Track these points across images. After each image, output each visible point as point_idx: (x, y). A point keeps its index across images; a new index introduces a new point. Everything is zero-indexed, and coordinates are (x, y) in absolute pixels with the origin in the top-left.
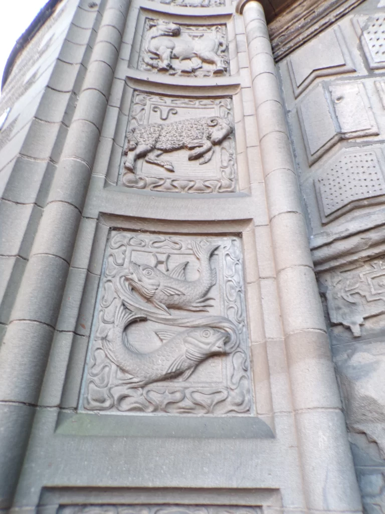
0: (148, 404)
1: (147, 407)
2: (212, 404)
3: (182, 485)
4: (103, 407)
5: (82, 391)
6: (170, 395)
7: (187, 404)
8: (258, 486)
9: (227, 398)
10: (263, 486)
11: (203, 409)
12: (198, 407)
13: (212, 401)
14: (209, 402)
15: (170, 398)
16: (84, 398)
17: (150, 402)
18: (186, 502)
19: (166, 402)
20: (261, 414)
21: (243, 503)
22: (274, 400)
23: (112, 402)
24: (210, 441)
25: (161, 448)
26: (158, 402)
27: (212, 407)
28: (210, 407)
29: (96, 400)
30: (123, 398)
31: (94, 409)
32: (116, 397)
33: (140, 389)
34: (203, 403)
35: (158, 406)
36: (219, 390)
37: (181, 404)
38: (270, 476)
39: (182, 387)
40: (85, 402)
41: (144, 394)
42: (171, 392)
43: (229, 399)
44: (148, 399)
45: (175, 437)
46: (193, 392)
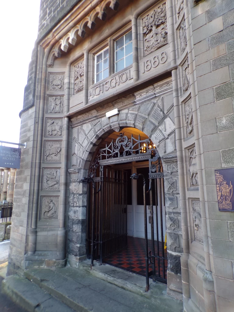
0: (49, 189)
11: (55, 189)
29: (44, 189)
42: (52, 188)
45: (52, 192)
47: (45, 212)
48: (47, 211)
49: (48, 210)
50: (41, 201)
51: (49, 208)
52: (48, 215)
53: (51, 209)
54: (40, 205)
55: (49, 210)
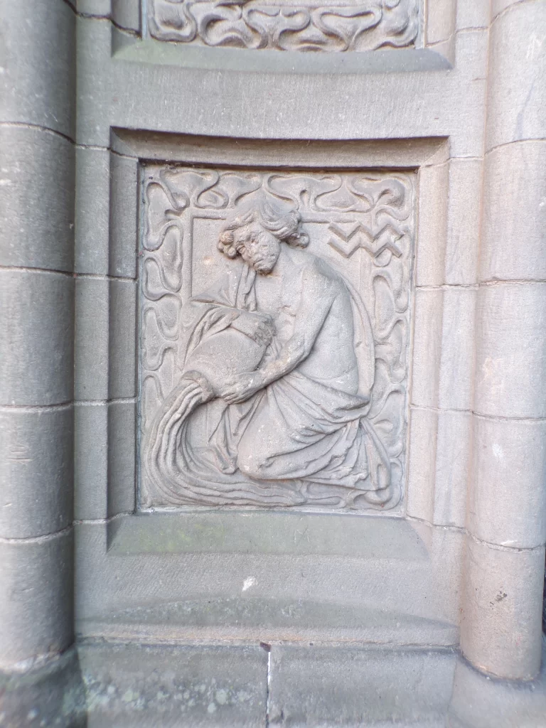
0: (250, 34)
1: (250, 41)
2: (354, 33)
3: (307, 136)
4: (179, 36)
5: (144, 10)
6: (286, 20)
7: (314, 33)
8: (418, 134)
9: (379, 23)
10: (424, 134)
11: (339, 44)
12: (331, 40)
13: (355, 28)
14: (350, 28)
15: (287, 23)
16: (148, 21)
17: (254, 30)
18: (312, 164)
19: (280, 29)
20: (433, 44)
21: (391, 163)
22: (459, 11)
23: (194, 29)
24: (350, 78)
25: (276, 87)
26: (267, 30)
27: (354, 38)
28: (350, 37)
29: (167, 23)
30: (211, 22)
31: (167, 38)
32: (199, 19)
33: (237, 7)
34: (340, 32)
35: (266, 36)
36: (368, 10)
37: (304, 34)
38: (438, 121)
39: (306, 7)
40: (152, 25)
41: (245, 16)
42: (288, 13)
43: (382, 26)
44: (251, 23)
45: (296, 73)
46: (324, 14)
47: (199, 406)
48: (233, 384)
49: (253, 383)
50: (127, 234)
51: (253, 349)
52: (252, 454)
53: (291, 357)
54: (113, 291)
55: (268, 373)
